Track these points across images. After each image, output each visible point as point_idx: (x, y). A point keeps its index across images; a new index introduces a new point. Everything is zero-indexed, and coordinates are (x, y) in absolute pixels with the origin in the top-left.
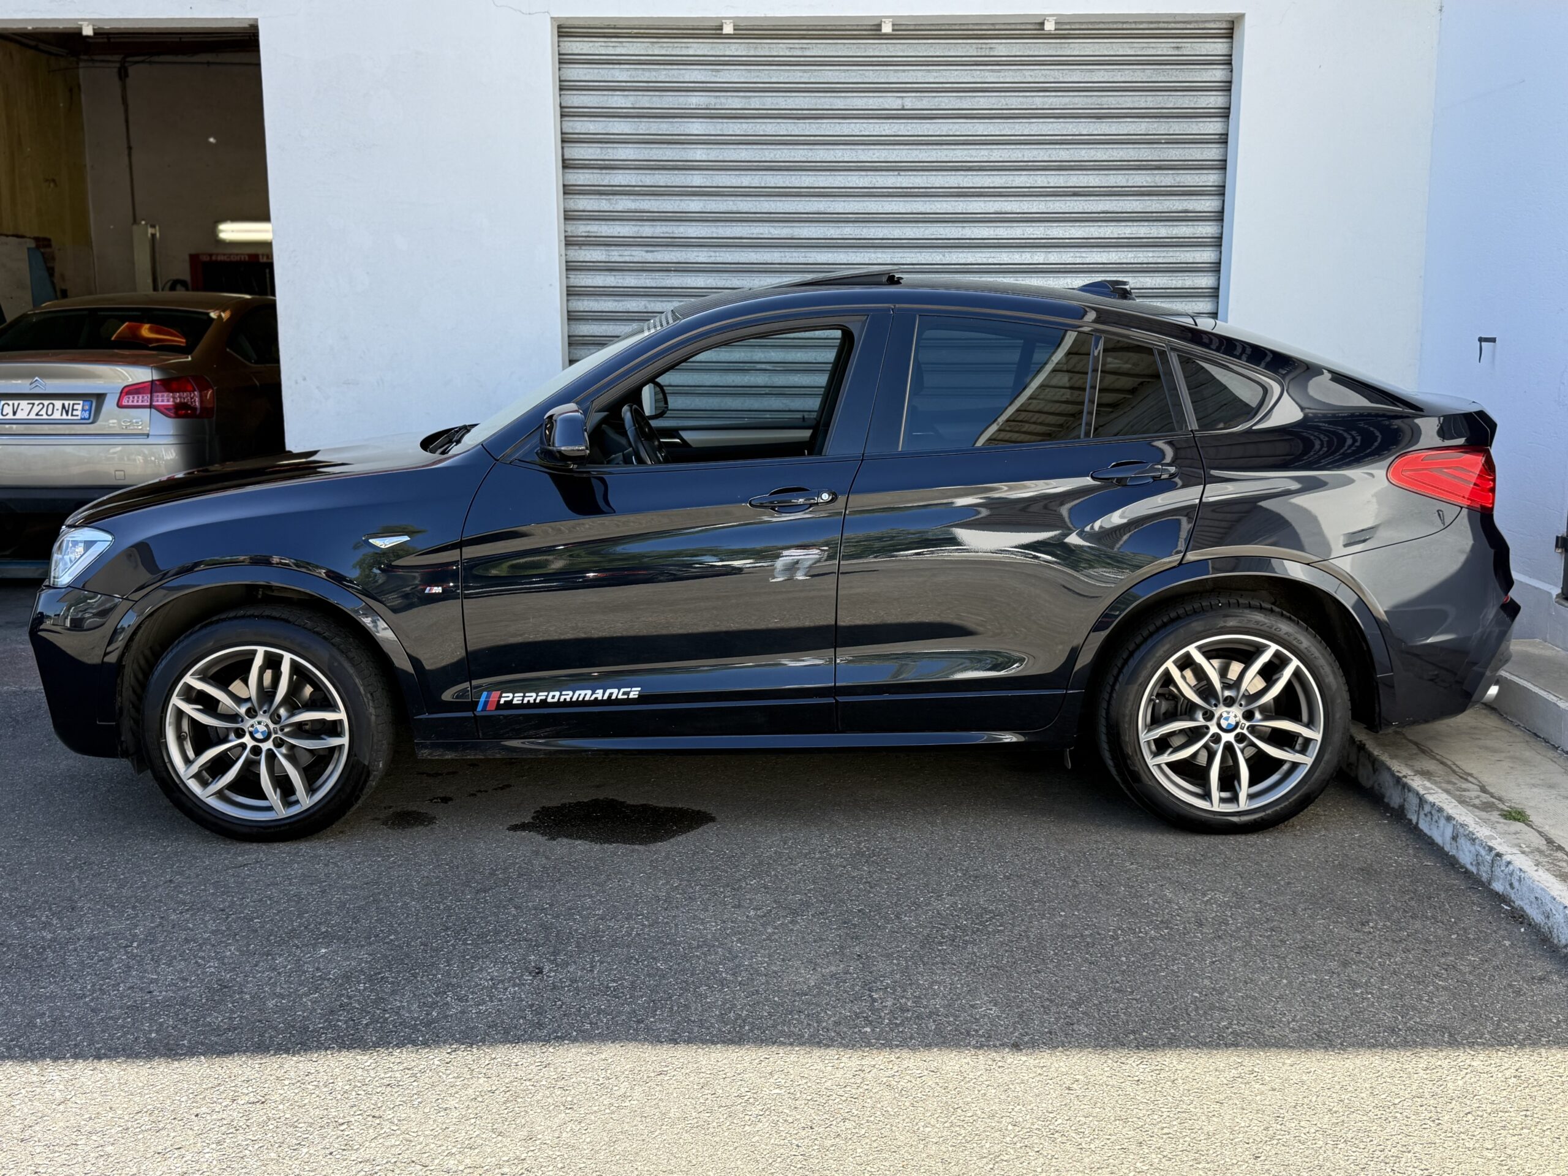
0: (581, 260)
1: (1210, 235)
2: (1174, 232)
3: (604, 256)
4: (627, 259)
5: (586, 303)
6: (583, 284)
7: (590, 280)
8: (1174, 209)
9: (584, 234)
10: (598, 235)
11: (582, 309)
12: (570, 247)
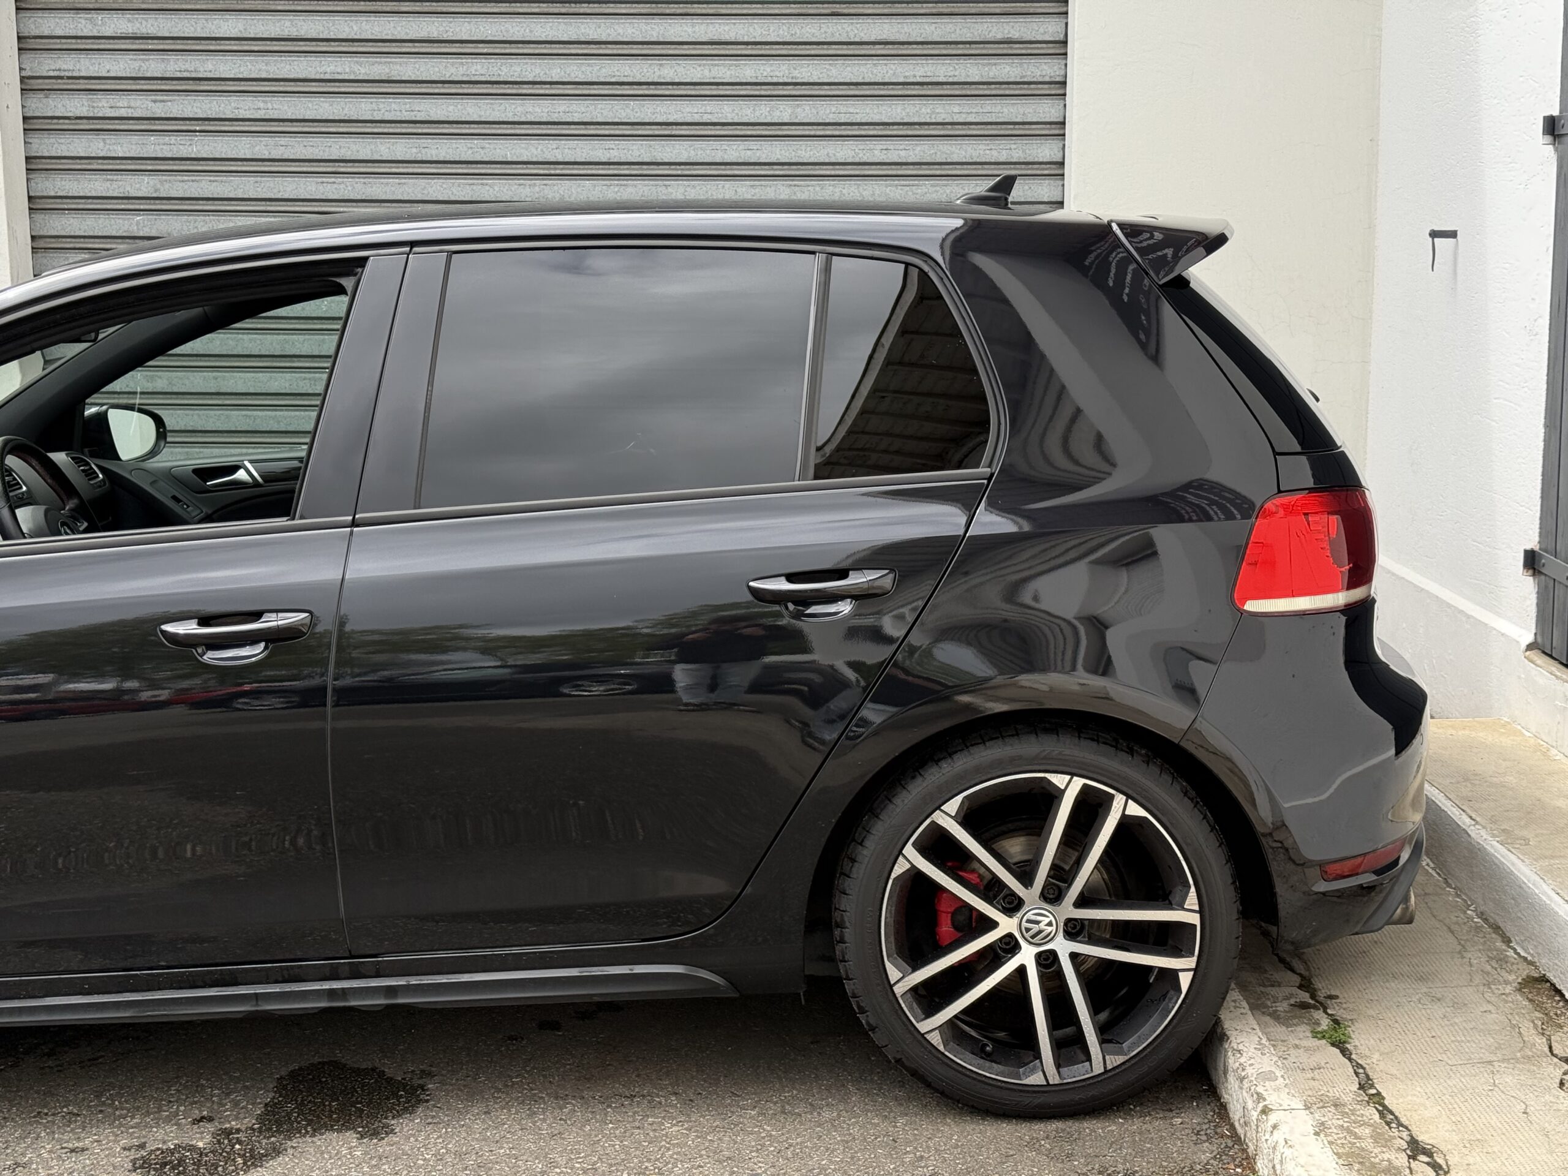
0: (50, 114)
1: (1047, 79)
2: (991, 74)
3: (85, 109)
4: (123, 113)
5: (58, 183)
6: (54, 154)
7: (64, 147)
8: (990, 37)
9: (52, 74)
10: (75, 74)
11: (52, 194)
12: (31, 94)
